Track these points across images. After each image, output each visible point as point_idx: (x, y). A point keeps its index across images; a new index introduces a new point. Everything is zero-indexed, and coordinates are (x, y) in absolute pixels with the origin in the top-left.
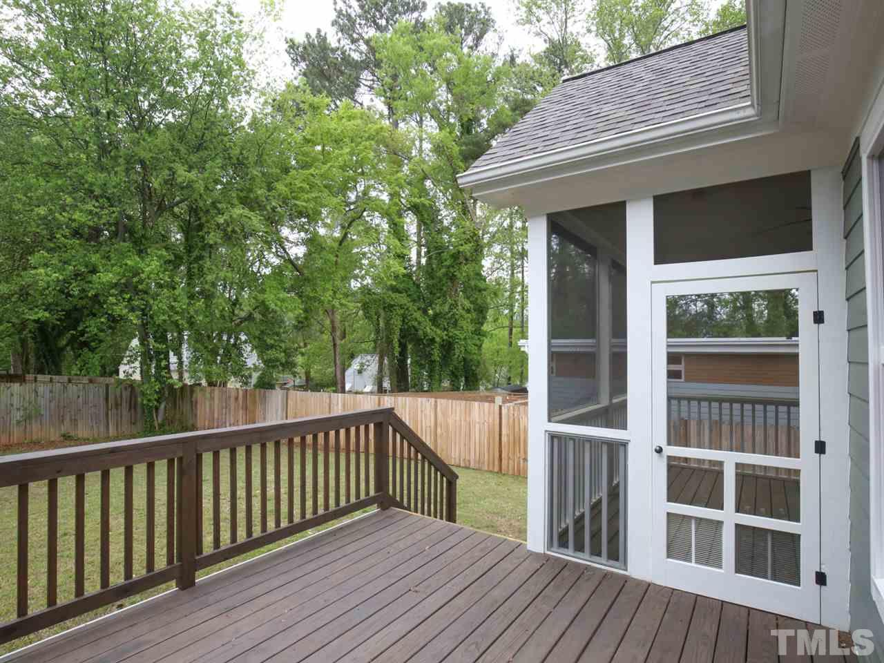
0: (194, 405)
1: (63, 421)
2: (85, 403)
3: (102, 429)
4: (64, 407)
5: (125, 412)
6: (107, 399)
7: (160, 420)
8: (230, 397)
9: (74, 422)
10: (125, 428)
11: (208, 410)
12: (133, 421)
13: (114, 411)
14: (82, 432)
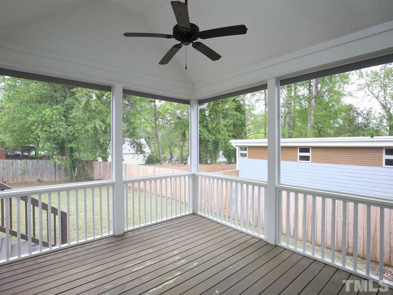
0: (92, 169)
1: (37, 175)
2: (46, 168)
3: (53, 178)
4: (38, 169)
5: (63, 171)
6: (55, 166)
7: (76, 175)
8: (107, 166)
9: (42, 175)
10: (63, 178)
11: (98, 171)
12: (66, 175)
13: (58, 171)
14: (45, 179)
